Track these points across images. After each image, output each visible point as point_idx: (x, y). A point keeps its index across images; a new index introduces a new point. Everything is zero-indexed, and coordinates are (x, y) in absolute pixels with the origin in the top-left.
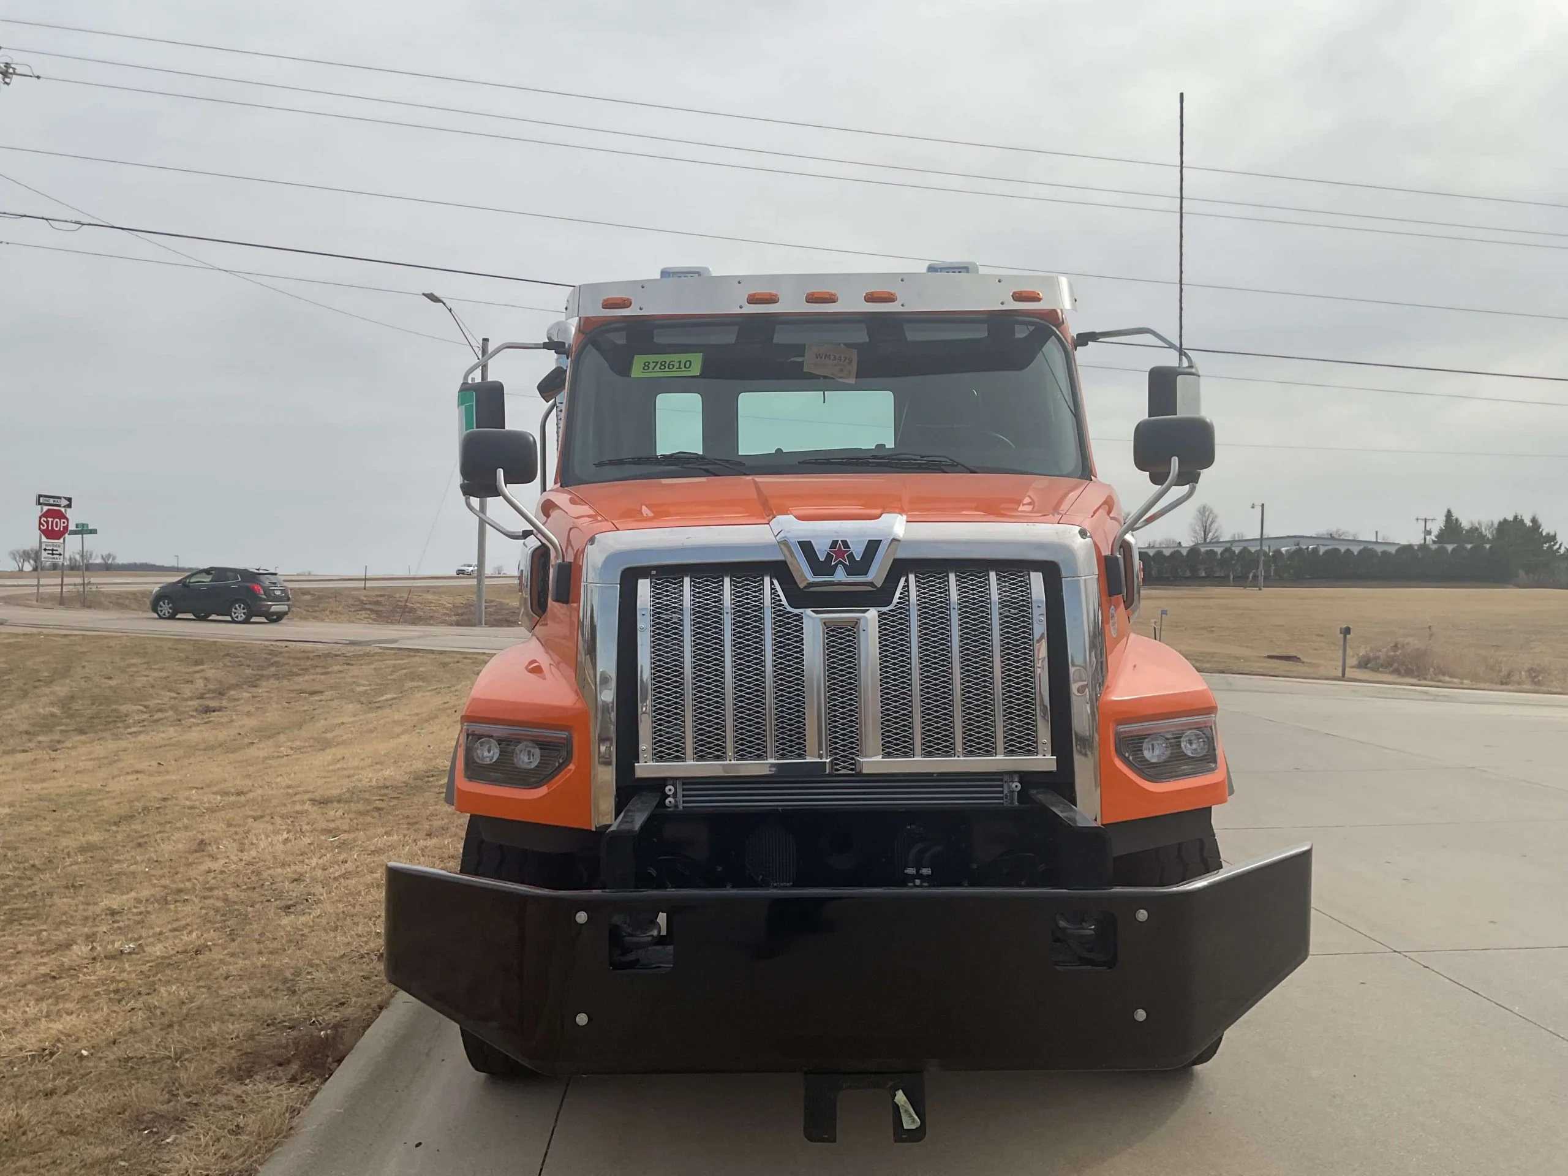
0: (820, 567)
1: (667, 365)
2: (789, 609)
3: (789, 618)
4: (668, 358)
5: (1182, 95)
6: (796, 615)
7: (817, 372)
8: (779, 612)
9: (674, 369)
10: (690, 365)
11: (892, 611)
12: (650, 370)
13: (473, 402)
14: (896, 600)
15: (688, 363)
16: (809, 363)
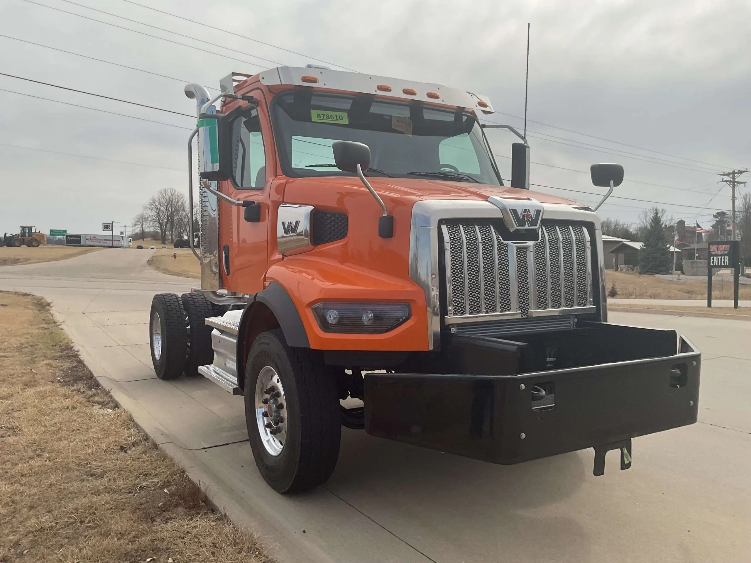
0: (521, 222)
1: (330, 117)
2: (503, 241)
3: (503, 245)
4: (330, 113)
5: (529, 24)
6: (505, 244)
7: (398, 129)
8: (499, 243)
9: (334, 120)
10: (342, 117)
11: (539, 243)
12: (321, 118)
13: (216, 125)
14: (540, 238)
15: (341, 117)
16: (394, 124)
